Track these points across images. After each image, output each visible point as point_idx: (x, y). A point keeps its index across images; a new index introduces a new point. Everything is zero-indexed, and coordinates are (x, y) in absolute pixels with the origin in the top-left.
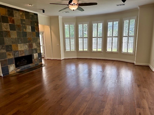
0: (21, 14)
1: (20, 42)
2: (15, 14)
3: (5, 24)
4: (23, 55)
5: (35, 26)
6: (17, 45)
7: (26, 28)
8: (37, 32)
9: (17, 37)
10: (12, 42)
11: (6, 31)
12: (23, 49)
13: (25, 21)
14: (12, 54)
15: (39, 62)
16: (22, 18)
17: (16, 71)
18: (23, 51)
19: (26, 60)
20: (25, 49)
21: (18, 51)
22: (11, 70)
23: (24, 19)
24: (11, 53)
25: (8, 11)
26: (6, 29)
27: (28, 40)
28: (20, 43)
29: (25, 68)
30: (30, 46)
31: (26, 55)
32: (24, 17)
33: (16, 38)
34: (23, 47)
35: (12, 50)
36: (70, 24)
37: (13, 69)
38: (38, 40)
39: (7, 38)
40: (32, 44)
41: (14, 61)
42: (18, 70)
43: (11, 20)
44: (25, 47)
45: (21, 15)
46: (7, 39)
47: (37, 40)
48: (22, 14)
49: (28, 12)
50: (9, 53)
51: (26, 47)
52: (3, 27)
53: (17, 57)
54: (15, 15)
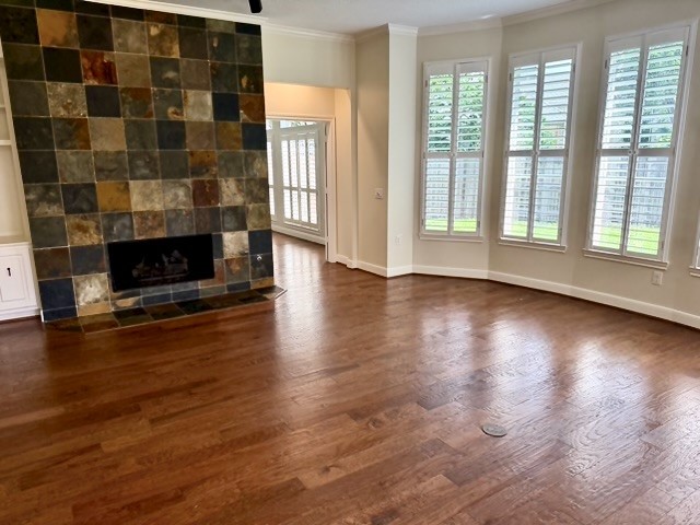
0: (154, 31)
1: (145, 171)
2: (118, 37)
3: (64, 85)
4: (160, 234)
5: (242, 90)
6: (127, 184)
7: (180, 105)
8: (251, 121)
9: (124, 147)
10: (100, 170)
11: (70, 121)
12: (158, 207)
13: (176, 69)
14: (97, 228)
15: (253, 273)
16: (157, 55)
17: (114, 304)
18: (155, 215)
19: (185, 260)
20: (172, 206)
21: (128, 216)
22: (90, 298)
23: (173, 57)
24: (91, 224)
25: (82, 22)
26: (65, 108)
27: (190, 164)
28: (144, 178)
29: (166, 297)
30: (205, 194)
31: (178, 234)
32: (171, 48)
33: (119, 153)
34: (156, 197)
35: (94, 208)
36: (458, 66)
37: (98, 296)
38: (257, 165)
39: (68, 152)
40: (215, 186)
41: (106, 257)
42: (128, 303)
43: (98, 64)
44: (168, 198)
45: (151, 38)
46: (73, 159)
47: (249, 165)
48: (162, 34)
49: (201, 21)
50: (77, 220)
51: (176, 196)
52: (51, 103)
53: (124, 239)
54: (120, 40)
